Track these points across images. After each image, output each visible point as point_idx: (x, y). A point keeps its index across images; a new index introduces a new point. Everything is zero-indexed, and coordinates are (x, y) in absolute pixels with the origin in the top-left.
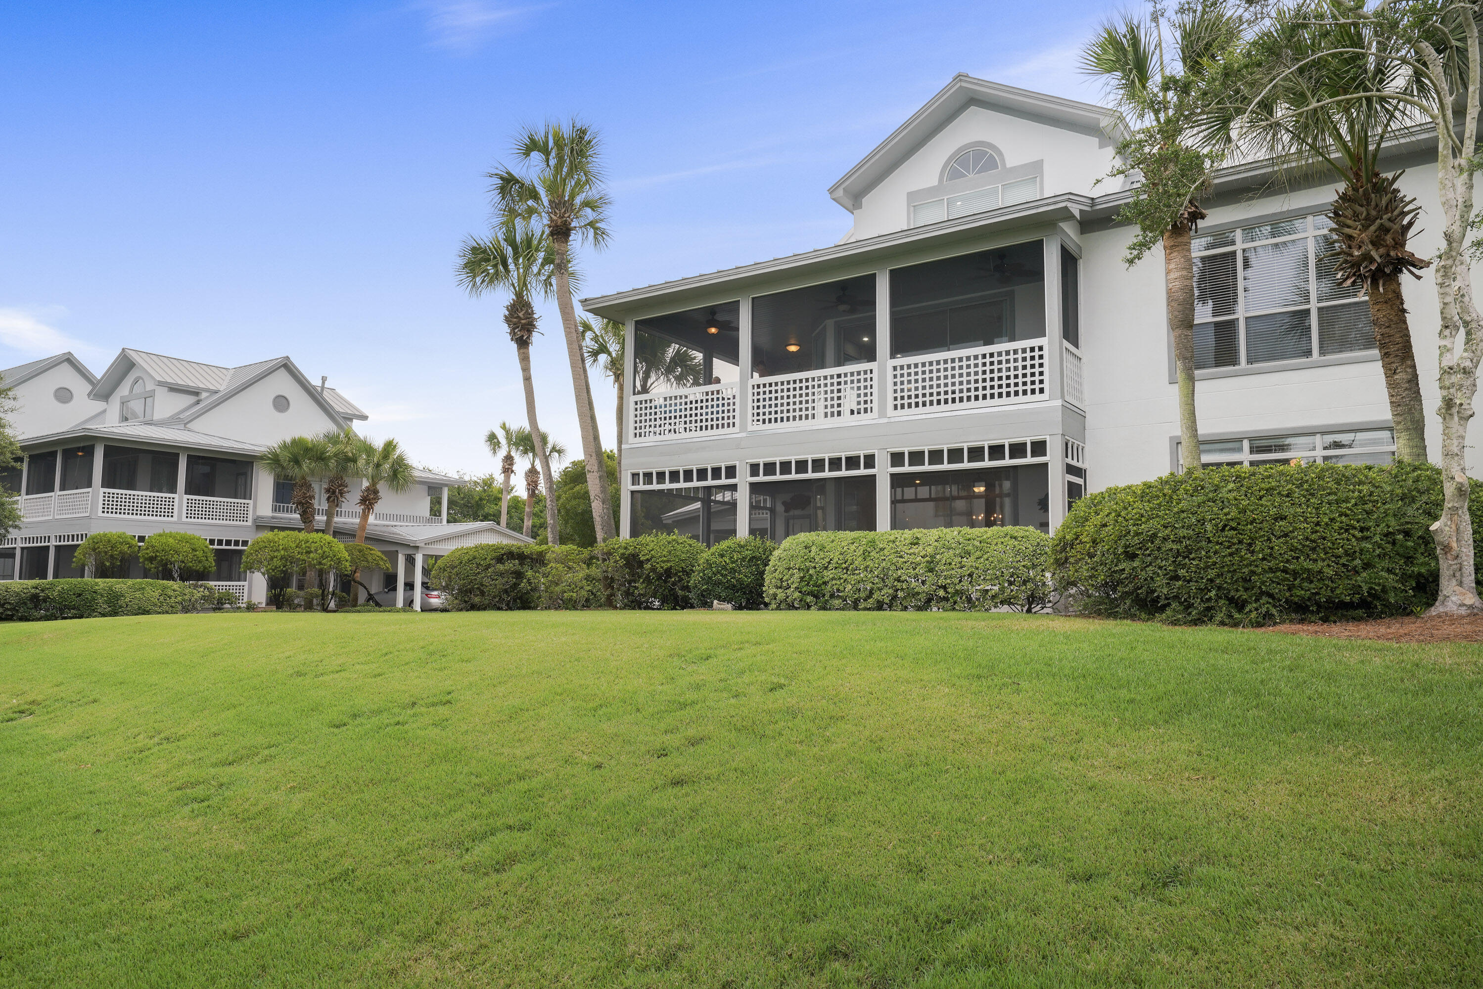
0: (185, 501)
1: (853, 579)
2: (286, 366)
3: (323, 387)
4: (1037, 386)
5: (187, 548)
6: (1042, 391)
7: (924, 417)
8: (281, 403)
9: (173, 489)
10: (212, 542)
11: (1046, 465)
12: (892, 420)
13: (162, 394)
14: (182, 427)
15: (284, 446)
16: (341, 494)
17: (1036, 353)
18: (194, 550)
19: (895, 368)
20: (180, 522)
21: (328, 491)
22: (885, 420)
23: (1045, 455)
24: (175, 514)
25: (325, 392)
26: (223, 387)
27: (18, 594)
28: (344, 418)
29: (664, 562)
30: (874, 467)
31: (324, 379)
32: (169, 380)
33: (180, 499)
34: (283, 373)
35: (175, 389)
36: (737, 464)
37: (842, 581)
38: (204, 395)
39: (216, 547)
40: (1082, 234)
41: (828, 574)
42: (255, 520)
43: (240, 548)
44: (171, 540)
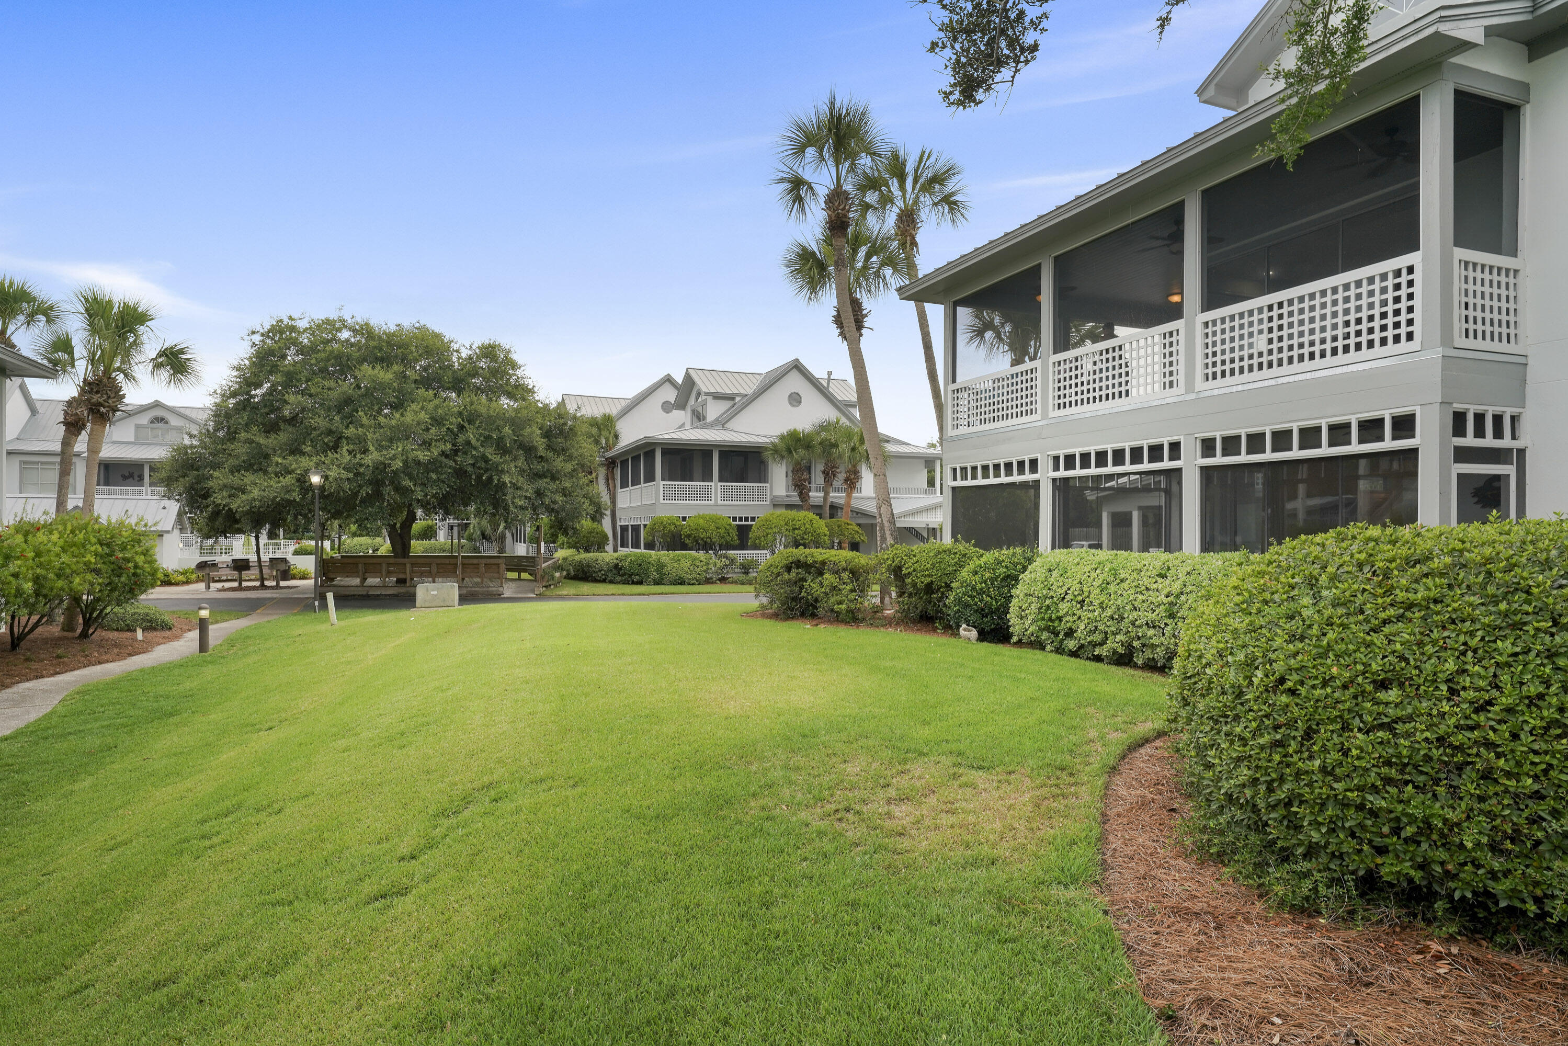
0: (719, 488)
1: (1086, 615)
2: (797, 366)
3: (829, 379)
4: (1403, 331)
5: (713, 527)
6: (1410, 336)
7: (1240, 388)
8: (795, 399)
9: (710, 479)
10: (734, 519)
11: (1414, 451)
12: (1201, 395)
13: (711, 403)
14: (720, 427)
15: (782, 437)
16: (834, 475)
17: (1404, 279)
18: (718, 528)
19: (1206, 324)
20: (716, 505)
21: (823, 472)
22: (1193, 396)
23: (1413, 436)
24: (713, 498)
25: (831, 384)
26: (749, 390)
27: (608, 564)
28: (846, 405)
29: (926, 576)
30: (1179, 459)
31: (830, 373)
32: (713, 390)
33: (716, 486)
34: (795, 374)
35: (718, 397)
36: (1039, 456)
37: (1075, 618)
38: (738, 399)
39: (738, 523)
40: (1531, 59)
41: (1064, 607)
42: (771, 500)
43: (750, 523)
44: (701, 521)
